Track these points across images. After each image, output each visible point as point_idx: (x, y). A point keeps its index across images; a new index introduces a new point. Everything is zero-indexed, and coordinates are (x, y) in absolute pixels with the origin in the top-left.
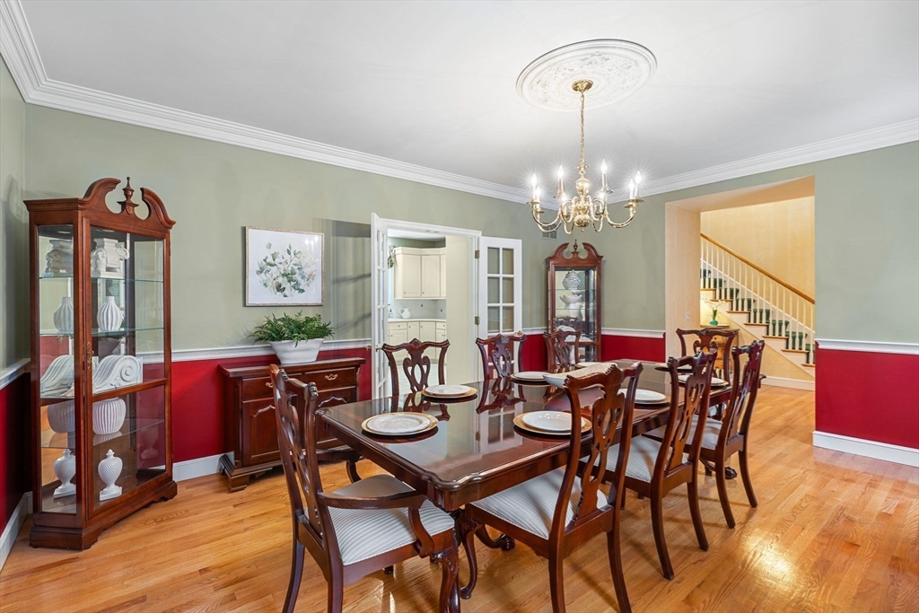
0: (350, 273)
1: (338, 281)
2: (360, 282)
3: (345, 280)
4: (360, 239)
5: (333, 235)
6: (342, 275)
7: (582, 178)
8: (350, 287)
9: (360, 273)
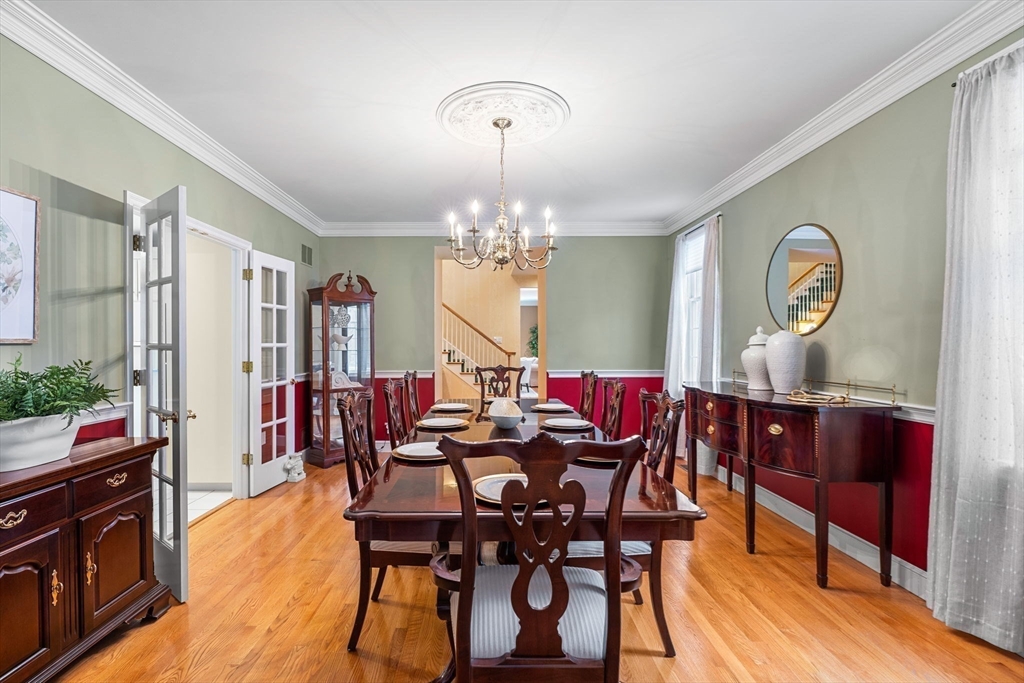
0: (84, 285)
1: (61, 297)
2: (100, 302)
3: (75, 296)
4: (99, 223)
5: (52, 206)
6: (68, 286)
7: (502, 216)
8: (83, 311)
9: (100, 285)
